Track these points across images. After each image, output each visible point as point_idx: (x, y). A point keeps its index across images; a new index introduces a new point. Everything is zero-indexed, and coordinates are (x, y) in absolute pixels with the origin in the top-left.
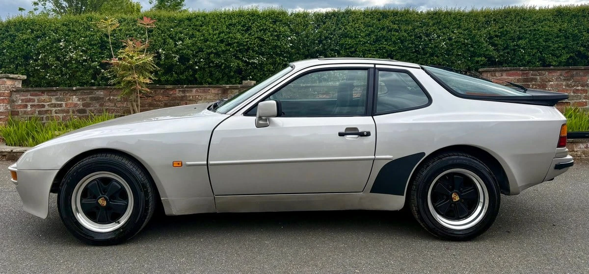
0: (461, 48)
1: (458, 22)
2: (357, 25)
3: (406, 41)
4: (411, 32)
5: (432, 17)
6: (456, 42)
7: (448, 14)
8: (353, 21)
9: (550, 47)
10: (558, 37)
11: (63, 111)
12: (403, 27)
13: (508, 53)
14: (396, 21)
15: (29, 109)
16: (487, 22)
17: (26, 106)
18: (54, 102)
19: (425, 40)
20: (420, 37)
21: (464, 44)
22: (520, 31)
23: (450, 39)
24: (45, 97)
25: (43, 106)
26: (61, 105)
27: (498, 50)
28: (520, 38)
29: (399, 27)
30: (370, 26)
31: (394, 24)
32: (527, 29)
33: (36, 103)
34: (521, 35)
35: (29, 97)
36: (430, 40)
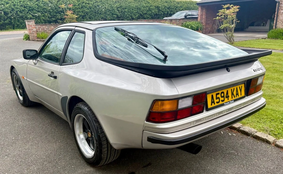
0: (109, 12)
6: (108, 9)
9: (133, 12)
10: (135, 8)
11: (50, 31)
13: (122, 14)
15: (40, 30)
17: (40, 29)
18: (47, 28)
20: (96, 7)
21: (110, 10)
22: (125, 6)
23: (105, 8)
24: (44, 26)
25: (44, 29)
26: (49, 29)
27: (119, 13)
28: (125, 9)
32: (127, 5)
33: (42, 28)
34: (126, 7)
35: (40, 26)
36: (99, 8)
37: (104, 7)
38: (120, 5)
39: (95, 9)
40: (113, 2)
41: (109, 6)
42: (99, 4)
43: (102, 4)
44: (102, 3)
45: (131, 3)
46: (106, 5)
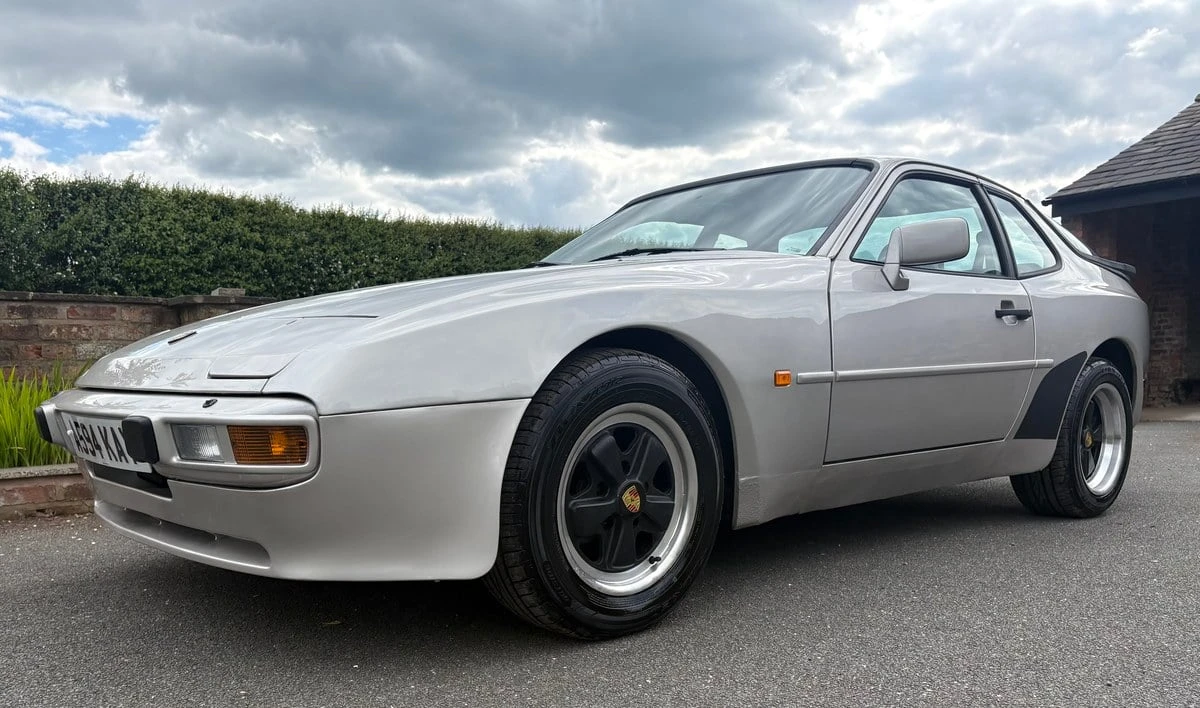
1: (380, 240)
2: (165, 224)
3: (280, 273)
4: (291, 253)
5: (328, 224)
7: (357, 221)
8: (153, 212)
12: (273, 240)
14: (255, 223)
16: (432, 247)
19: (320, 272)
20: (310, 267)
23: (368, 275)
29: (262, 238)
30: (195, 230)
31: (252, 230)
36: (331, 273)
37: (360, 269)
38: (457, 264)
39: (303, 279)
40: (417, 245)
41: (388, 265)
42: (331, 250)
43: (347, 253)
44: (348, 247)
45: (521, 256)
46: (372, 260)
